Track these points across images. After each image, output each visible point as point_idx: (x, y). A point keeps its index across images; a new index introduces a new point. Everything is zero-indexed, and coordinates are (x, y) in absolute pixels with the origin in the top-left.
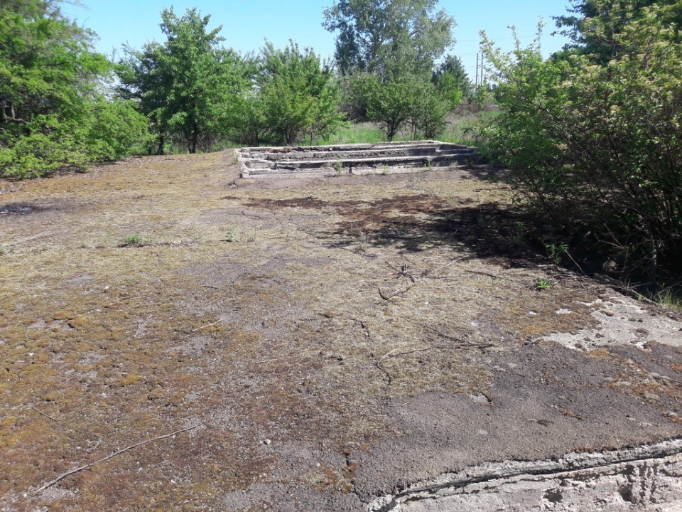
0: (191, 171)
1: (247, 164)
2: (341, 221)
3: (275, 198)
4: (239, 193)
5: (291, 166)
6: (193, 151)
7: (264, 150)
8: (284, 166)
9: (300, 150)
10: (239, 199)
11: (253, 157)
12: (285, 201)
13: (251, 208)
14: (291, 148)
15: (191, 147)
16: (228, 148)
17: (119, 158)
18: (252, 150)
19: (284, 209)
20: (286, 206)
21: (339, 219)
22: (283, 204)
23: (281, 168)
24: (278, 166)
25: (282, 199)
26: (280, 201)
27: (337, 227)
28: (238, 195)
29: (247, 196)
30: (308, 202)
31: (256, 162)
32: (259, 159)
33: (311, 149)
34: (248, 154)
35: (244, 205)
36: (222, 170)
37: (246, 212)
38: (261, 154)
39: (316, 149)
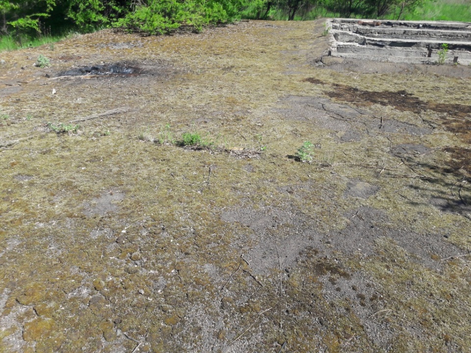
0: (284, 39)
1: (336, 36)
2: (451, 145)
3: (361, 87)
4: (324, 74)
5: (380, 43)
6: (291, 18)
7: (354, 22)
8: (373, 42)
9: (389, 24)
10: (322, 83)
11: (342, 29)
12: (374, 93)
13: (333, 99)
14: (380, 21)
15: (291, 14)
16: (322, 17)
17: (230, 21)
18: (343, 22)
19: (373, 107)
20: (375, 102)
21: (447, 140)
22: (371, 97)
23: (370, 44)
24: (367, 42)
25: (370, 90)
26: (366, 93)
27: (448, 156)
28: (322, 78)
29: (331, 80)
30: (401, 99)
31: (344, 34)
32: (348, 32)
33: (401, 24)
34: (338, 25)
35: (326, 93)
36: (311, 41)
37: (327, 105)
38: (350, 25)
39: (405, 24)
